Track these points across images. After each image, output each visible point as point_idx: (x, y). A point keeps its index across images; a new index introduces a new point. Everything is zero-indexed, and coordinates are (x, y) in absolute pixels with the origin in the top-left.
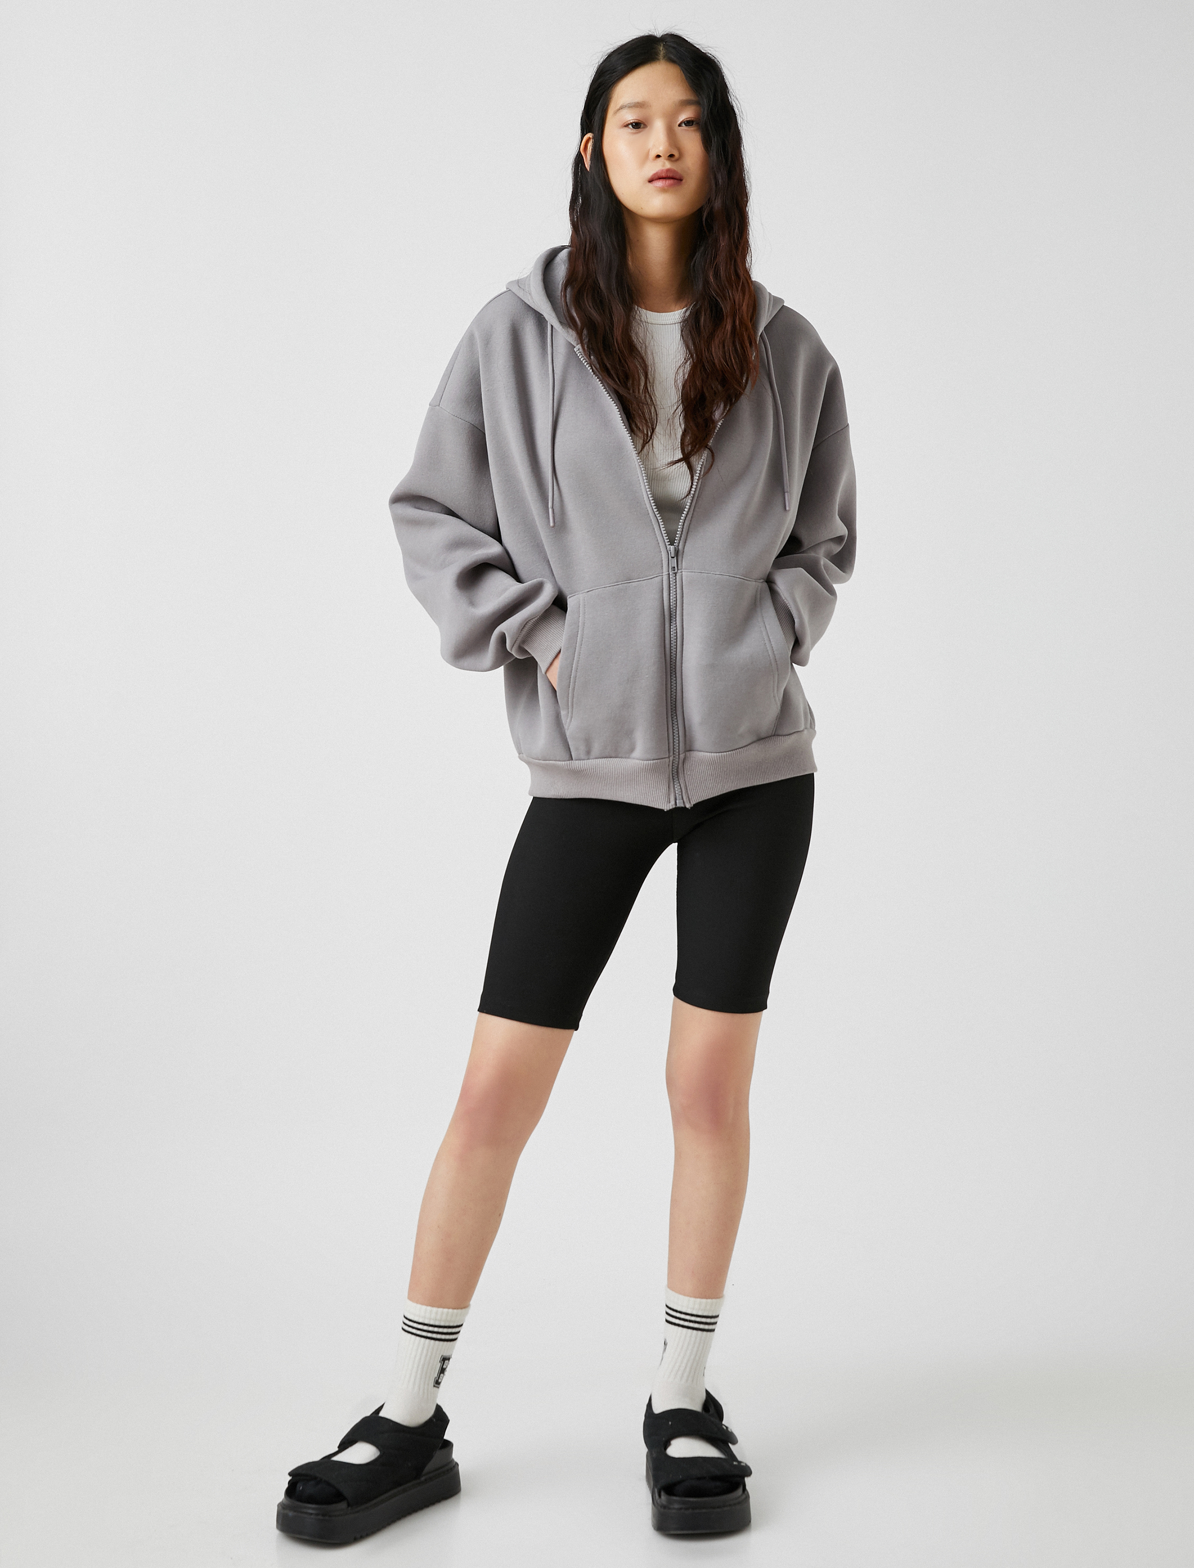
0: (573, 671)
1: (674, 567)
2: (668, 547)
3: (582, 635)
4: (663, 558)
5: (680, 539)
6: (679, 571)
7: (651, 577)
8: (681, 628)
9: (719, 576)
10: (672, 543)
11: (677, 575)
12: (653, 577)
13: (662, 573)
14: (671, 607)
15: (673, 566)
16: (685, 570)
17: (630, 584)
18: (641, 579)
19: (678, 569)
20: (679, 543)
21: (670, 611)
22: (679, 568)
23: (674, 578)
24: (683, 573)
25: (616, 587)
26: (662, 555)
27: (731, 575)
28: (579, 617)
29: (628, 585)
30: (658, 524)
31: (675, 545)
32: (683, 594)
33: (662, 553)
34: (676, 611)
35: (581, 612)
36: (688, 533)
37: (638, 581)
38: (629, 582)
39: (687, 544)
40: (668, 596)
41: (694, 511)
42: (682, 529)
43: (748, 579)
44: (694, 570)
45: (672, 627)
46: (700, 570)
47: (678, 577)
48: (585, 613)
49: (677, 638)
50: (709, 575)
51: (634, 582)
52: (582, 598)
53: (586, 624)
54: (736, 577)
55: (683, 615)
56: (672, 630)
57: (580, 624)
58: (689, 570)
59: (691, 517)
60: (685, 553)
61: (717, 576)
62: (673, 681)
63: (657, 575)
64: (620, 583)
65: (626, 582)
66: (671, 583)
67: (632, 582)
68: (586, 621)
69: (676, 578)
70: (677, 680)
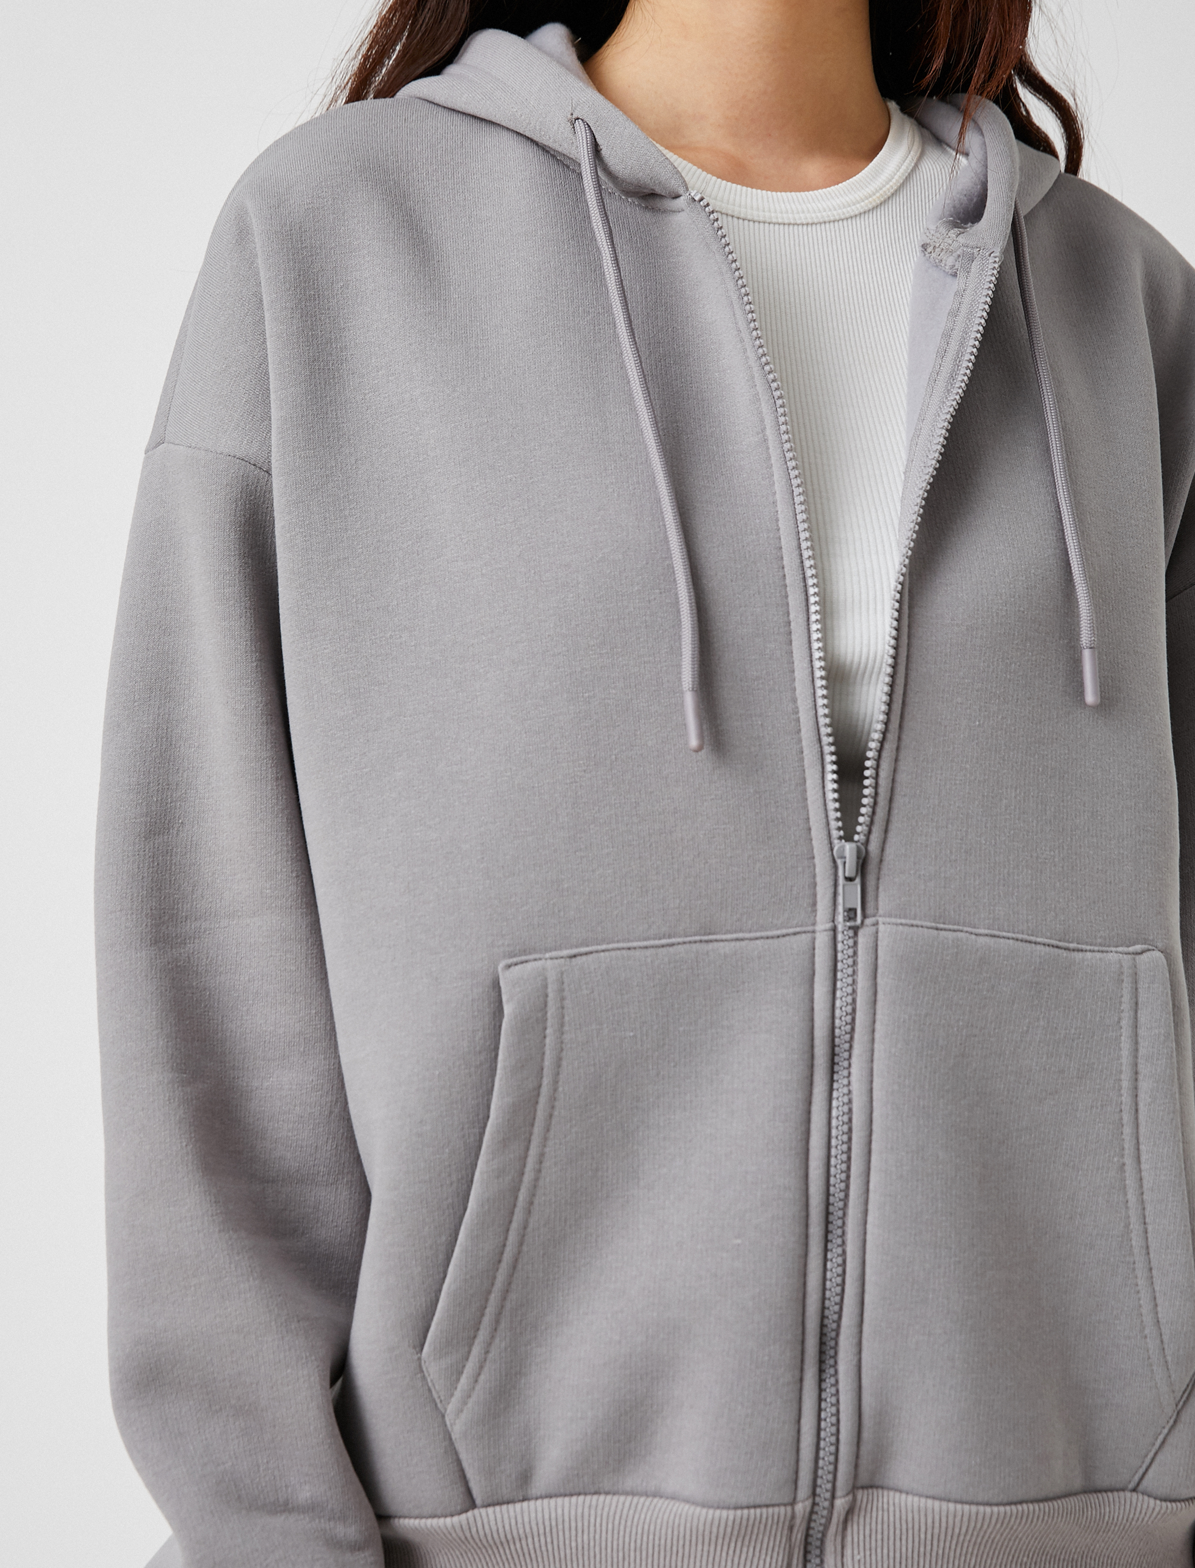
0: (517, 1210)
1: (855, 910)
2: (837, 844)
3: (553, 1099)
4: (818, 879)
5: (872, 822)
6: (868, 921)
7: (779, 932)
8: (865, 1098)
9: (987, 939)
10: (848, 837)
11: (861, 933)
12: (784, 931)
13: (814, 924)
14: (837, 1031)
15: (849, 906)
16: (888, 920)
17: (710, 946)
18: (747, 935)
19: (864, 916)
20: (870, 832)
21: (833, 1046)
22: (870, 911)
23: (851, 942)
24: (881, 927)
25: (664, 950)
26: (814, 866)
27: (1020, 936)
28: (545, 1037)
29: (705, 947)
30: (819, 768)
31: (856, 837)
32: (875, 993)
33: (817, 861)
34: (851, 1047)
35: (549, 1024)
36: (891, 800)
37: (737, 940)
38: (706, 938)
39: (891, 834)
40: (830, 997)
41: (901, 726)
42: (876, 787)
43: (1072, 946)
44: (915, 922)
45: (835, 1094)
46: (935, 921)
47: (861, 939)
48: (562, 1025)
49: (850, 1130)
50: (960, 935)
51: (722, 941)
52: (552, 976)
53: (564, 1063)
54: (1035, 943)
55: (872, 1061)
56: (835, 1103)
57: (547, 1063)
58: (899, 921)
59: (895, 746)
60: (885, 863)
61: (982, 940)
62: (829, 1265)
63: (798, 929)
64: (680, 940)
65: (698, 938)
66: (840, 956)
67: (716, 941)
68: (564, 1053)
69: (856, 943)
70: (844, 1261)
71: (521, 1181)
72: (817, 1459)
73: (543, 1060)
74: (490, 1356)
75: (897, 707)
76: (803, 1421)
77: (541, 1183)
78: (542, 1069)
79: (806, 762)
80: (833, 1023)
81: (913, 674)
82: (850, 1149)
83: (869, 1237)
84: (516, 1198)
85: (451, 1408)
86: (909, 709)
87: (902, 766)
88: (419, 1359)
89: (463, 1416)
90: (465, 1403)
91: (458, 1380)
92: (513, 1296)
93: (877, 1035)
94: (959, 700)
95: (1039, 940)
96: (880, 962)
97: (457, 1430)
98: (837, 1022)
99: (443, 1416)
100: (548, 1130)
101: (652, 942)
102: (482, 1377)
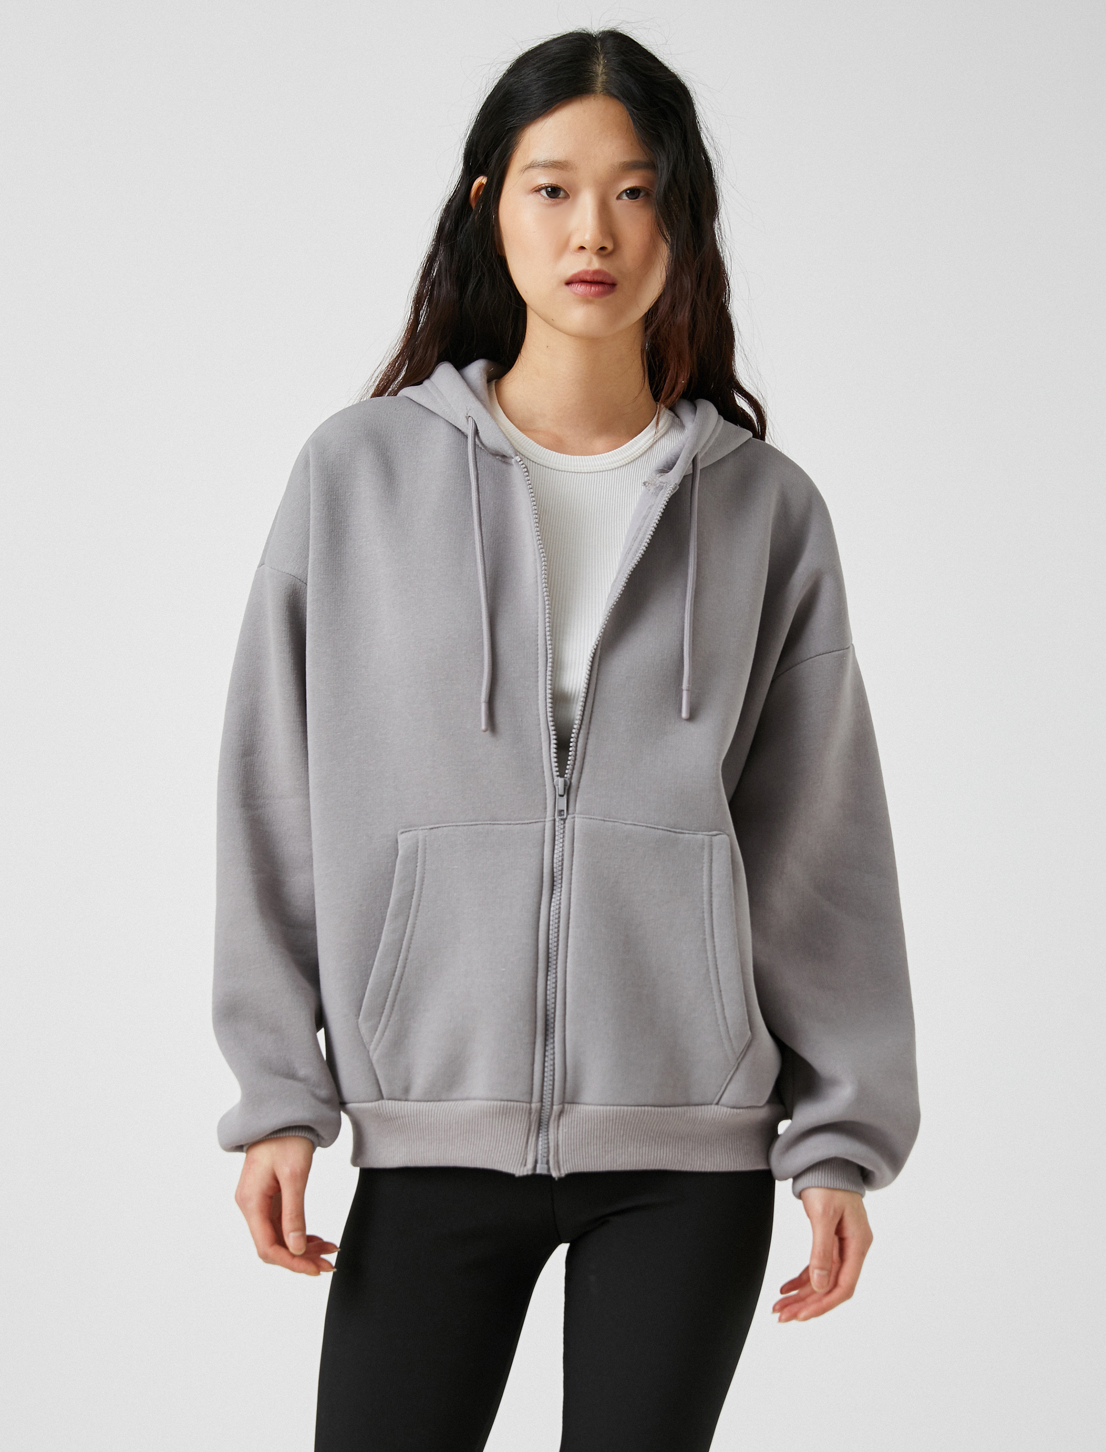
0: (402, 950)
1: (563, 811)
2: (556, 779)
4: (548, 796)
5: (574, 768)
6: (570, 816)
7: (528, 821)
9: (631, 826)
10: (562, 775)
11: (566, 822)
12: (530, 821)
13: (545, 818)
14: (555, 870)
15: (561, 808)
16: (579, 816)
17: (494, 826)
18: (513, 822)
19: (568, 814)
20: (572, 773)
21: (552, 876)
22: (571, 811)
23: (562, 826)
24: (576, 819)
25: (473, 827)
26: (546, 790)
27: (649, 825)
28: (416, 867)
29: (492, 827)
30: (548, 741)
31: (566, 776)
32: (573, 852)
33: (547, 787)
34: (562, 877)
35: (419, 860)
36: (584, 758)
37: (508, 824)
38: (493, 822)
39: (584, 774)
40: (551, 853)
41: (590, 723)
42: (576, 751)
43: (678, 831)
44: (593, 817)
45: (553, 900)
46: (604, 817)
47: (567, 825)
48: (425, 862)
49: (559, 917)
50: (616, 824)
51: (501, 824)
52: (421, 838)
53: (426, 880)
54: (658, 829)
55: (571, 884)
57: (417, 879)
58: (584, 816)
59: (586, 732)
60: (580, 788)
61: (628, 826)
62: (549, 982)
63: (537, 820)
64: (480, 823)
65: (489, 822)
66: (557, 833)
67: (497, 824)
68: (426, 875)
69: (564, 827)
71: (404, 936)
73: (415, 877)
74: (390, 1023)
76: (535, 1065)
78: (415, 882)
79: (542, 740)
80: (553, 866)
81: (598, 697)
84: (402, 944)
85: (372, 1047)
86: (595, 714)
87: (590, 742)
89: (378, 1051)
90: (378, 1045)
91: (375, 1033)
92: (401, 994)
93: (573, 872)
95: (660, 827)
96: (575, 836)
97: (375, 1059)
98: (555, 865)
99: (368, 1052)
100: (418, 911)
101: (467, 823)
102: (386, 1033)
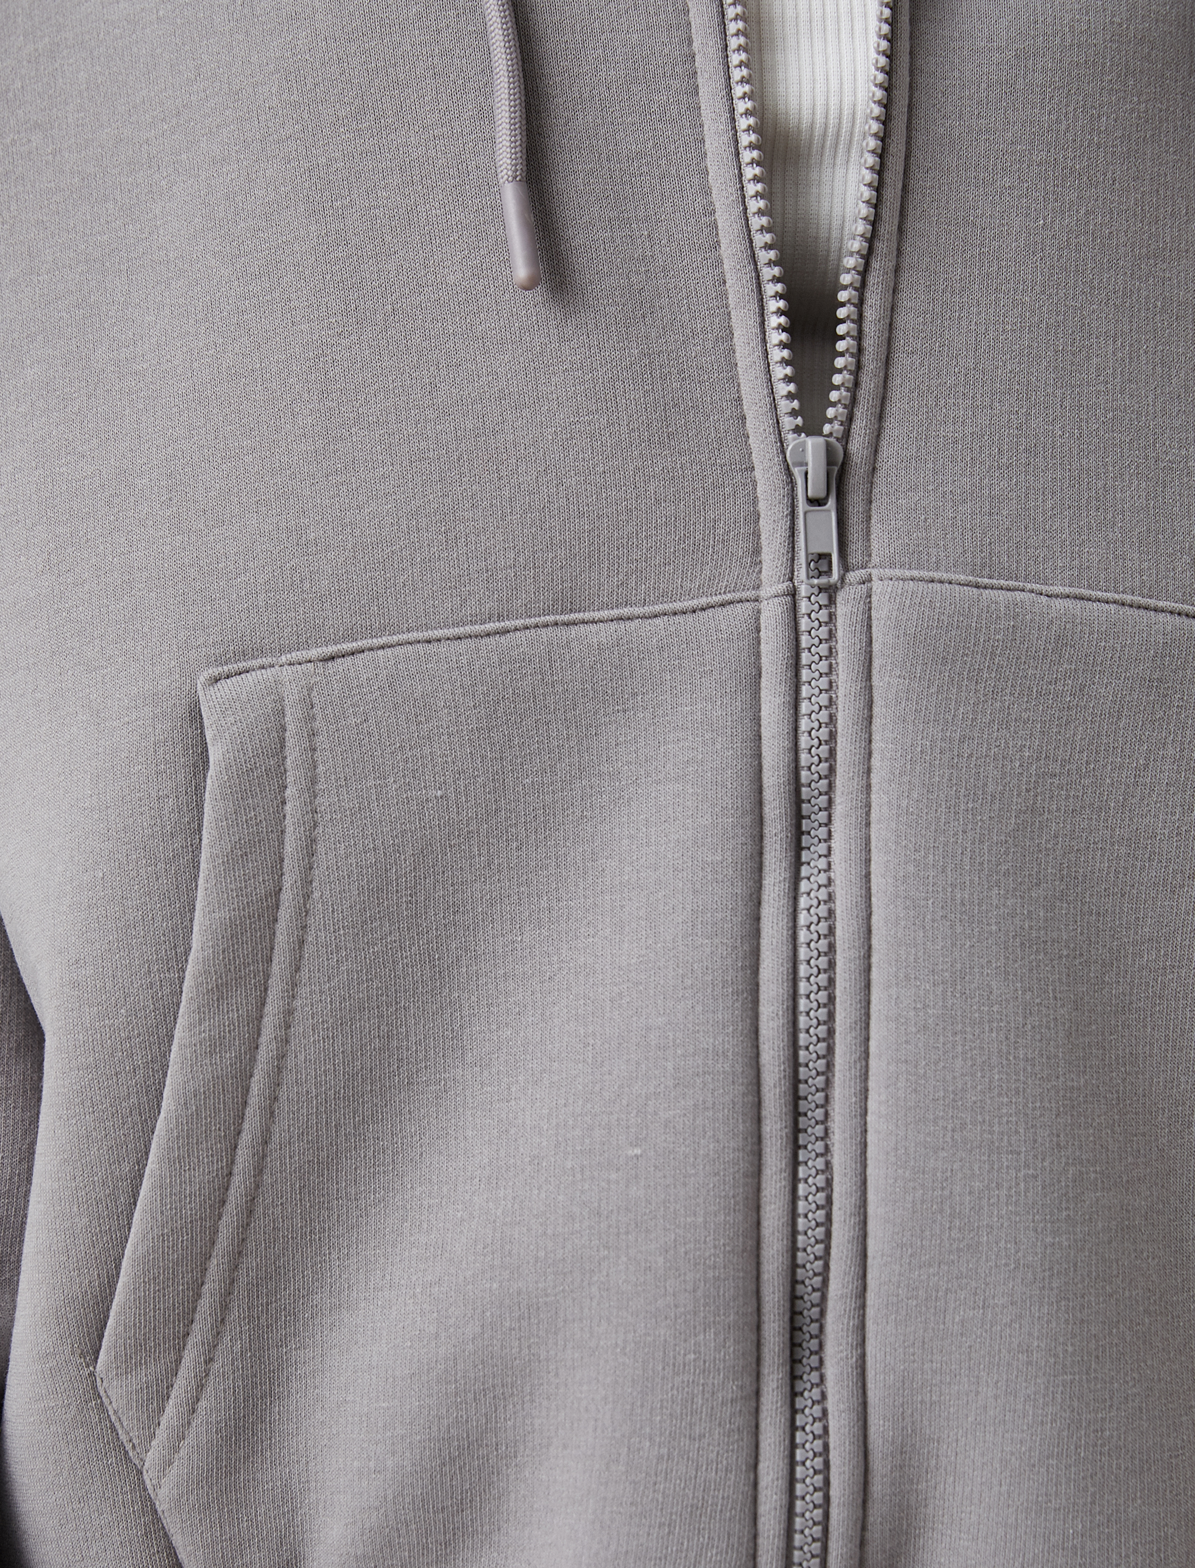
0: (249, 1111)
1: (828, 556)
2: (792, 441)
3: (303, 911)
4: (762, 506)
5: (854, 401)
6: (852, 576)
7: (694, 603)
8: (857, 891)
11: (840, 597)
12: (703, 601)
13: (758, 587)
14: (805, 775)
15: (817, 549)
16: (888, 572)
17: (574, 630)
18: (638, 610)
19: (846, 567)
20: (850, 418)
21: (797, 801)
22: (854, 558)
23: (823, 615)
24: (876, 585)
25: (492, 640)
26: (754, 483)
27: (1128, 598)
28: (284, 803)
29: (562, 632)
30: (755, 306)
31: (827, 428)
32: (870, 705)
33: (758, 474)
34: (830, 802)
35: (290, 779)
36: (888, 362)
37: (620, 619)
38: (565, 618)
39: (890, 423)
40: (788, 713)
41: (901, 230)
42: (859, 337)
44: (936, 575)
45: (804, 886)
46: (973, 573)
47: (842, 610)
48: (314, 781)
49: (832, 947)
50: (1019, 595)
51: (594, 622)
52: (292, 695)
53: (320, 848)
54: (1156, 610)
55: (868, 824)
56: (803, 902)
57: (290, 847)
58: (908, 573)
59: (891, 265)
60: (880, 474)
61: (1058, 603)
62: (802, 1189)
63: (729, 597)
64: (519, 623)
65: (550, 618)
66: (805, 640)
67: (584, 622)
68: (320, 829)
69: (832, 617)
70: (829, 1182)
71: (253, 1060)
72: (789, 1531)
73: (282, 843)
74: (216, 1366)
75: (892, 194)
76: (762, 1466)
77: (290, 1062)
78: (282, 860)
79: (732, 301)
80: (796, 759)
81: (920, 139)
82: (831, 982)
83: (871, 1138)
84: (246, 1090)
85: (152, 1458)
86: (915, 198)
87: (906, 300)
88: (92, 1374)
89: (174, 1471)
90: (175, 1449)
91: (161, 1410)
92: (250, 1262)
93: (875, 779)
94: (1007, 182)
95: (1161, 604)
96: (876, 647)
97: (163, 1498)
98: (804, 758)
99: (140, 1472)
100: (298, 969)
101: (468, 629)
102: (203, 1404)
